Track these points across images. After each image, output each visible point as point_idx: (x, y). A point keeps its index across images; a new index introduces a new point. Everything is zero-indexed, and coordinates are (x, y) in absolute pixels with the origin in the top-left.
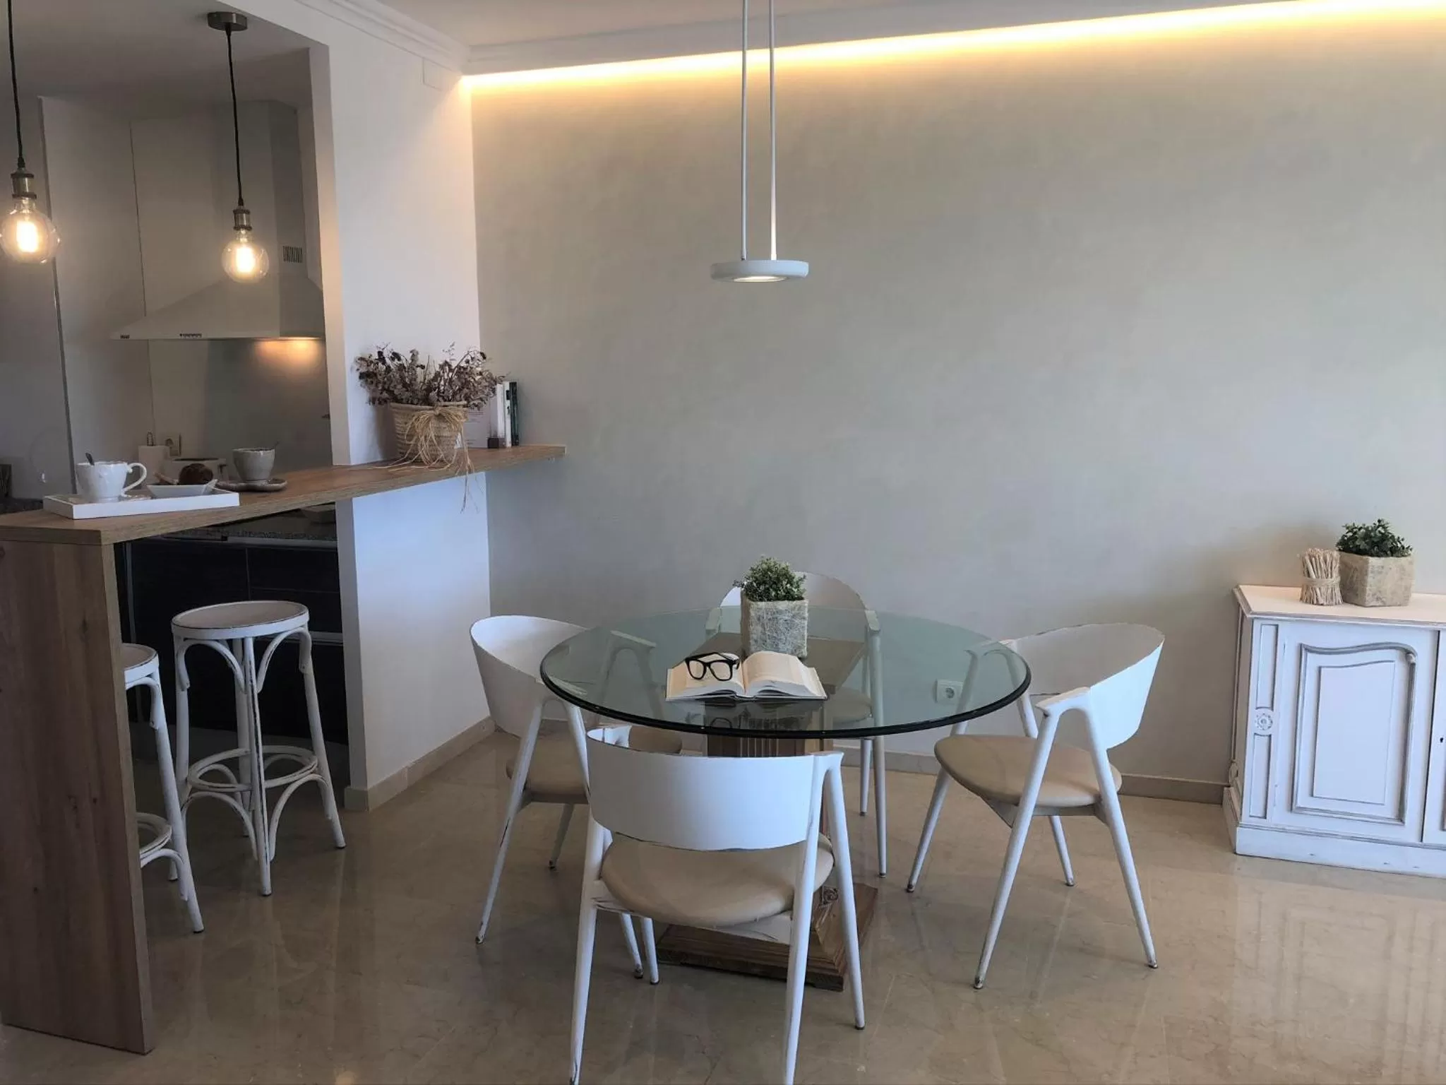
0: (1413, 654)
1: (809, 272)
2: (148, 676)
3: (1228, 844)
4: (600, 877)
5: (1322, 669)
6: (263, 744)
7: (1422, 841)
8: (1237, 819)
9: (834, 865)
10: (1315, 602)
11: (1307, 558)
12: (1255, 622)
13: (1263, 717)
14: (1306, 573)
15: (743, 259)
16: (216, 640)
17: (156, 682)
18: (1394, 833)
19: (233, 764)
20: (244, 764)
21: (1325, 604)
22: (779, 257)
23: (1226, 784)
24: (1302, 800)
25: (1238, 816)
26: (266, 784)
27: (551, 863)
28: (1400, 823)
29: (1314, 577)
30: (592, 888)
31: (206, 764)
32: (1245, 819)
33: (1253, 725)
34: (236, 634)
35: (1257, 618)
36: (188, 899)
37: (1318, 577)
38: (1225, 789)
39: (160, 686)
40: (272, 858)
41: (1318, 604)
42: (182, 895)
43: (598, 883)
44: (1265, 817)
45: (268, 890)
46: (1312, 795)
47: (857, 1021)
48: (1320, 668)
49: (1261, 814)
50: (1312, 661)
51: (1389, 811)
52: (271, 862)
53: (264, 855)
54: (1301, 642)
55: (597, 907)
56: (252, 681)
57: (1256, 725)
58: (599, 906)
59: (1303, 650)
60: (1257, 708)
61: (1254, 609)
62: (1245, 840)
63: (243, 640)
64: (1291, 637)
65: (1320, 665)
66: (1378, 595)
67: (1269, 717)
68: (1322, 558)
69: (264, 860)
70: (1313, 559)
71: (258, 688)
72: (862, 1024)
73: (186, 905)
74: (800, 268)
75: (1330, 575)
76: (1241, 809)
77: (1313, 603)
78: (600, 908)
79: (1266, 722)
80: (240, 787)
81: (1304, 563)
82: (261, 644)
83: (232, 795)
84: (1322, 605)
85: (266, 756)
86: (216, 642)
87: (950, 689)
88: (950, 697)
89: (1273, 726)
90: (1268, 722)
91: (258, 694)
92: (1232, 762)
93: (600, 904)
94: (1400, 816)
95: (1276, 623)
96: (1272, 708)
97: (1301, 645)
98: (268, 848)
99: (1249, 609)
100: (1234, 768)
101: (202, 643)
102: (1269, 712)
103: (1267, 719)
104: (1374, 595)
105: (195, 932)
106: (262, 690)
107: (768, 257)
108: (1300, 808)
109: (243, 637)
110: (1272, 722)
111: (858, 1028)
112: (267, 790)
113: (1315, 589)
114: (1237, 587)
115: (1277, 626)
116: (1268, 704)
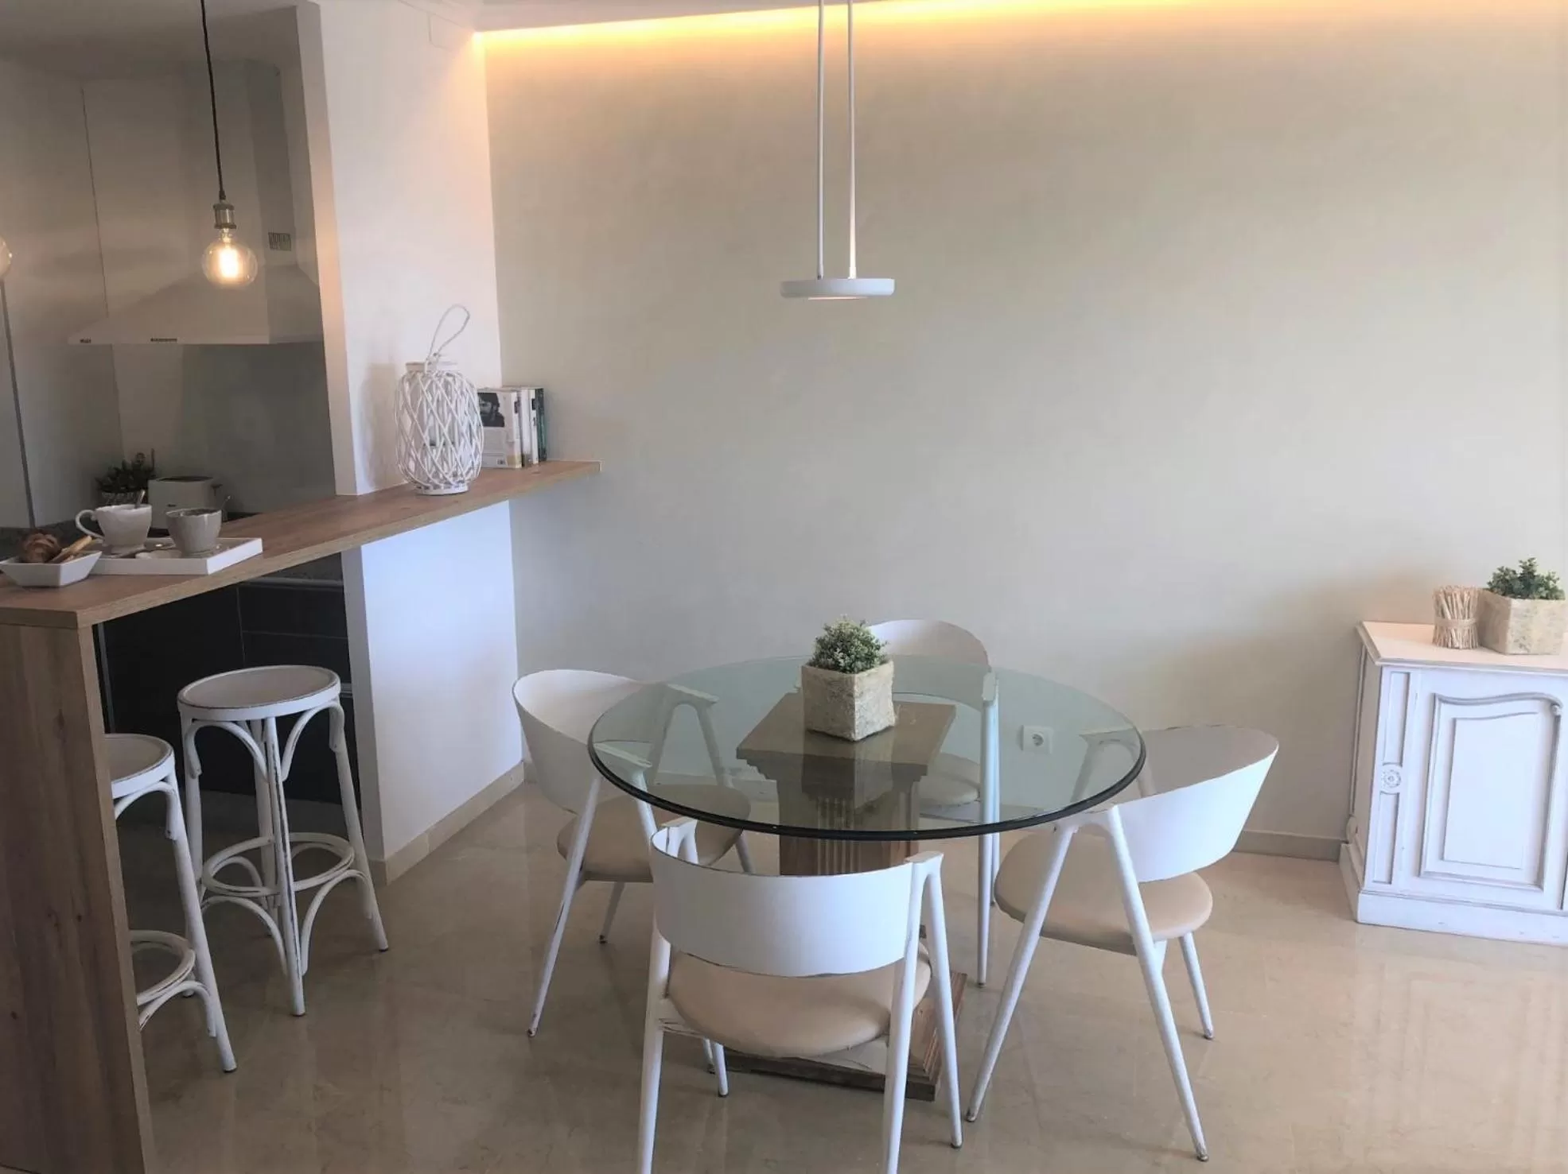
0: (1558, 705)
1: (895, 291)
2: (163, 780)
3: (1348, 911)
4: (667, 995)
5: (1458, 723)
6: (290, 831)
7: (1562, 908)
8: (1359, 885)
9: (931, 976)
10: (1450, 645)
11: (1442, 596)
12: (1385, 671)
13: (1392, 774)
14: (1440, 613)
15: (819, 277)
16: (234, 720)
17: (173, 787)
18: (1533, 899)
19: (254, 855)
20: (267, 857)
21: (1461, 647)
22: (859, 275)
23: (1344, 839)
24: (1431, 863)
25: (1360, 879)
26: (296, 887)
27: (602, 937)
28: (1538, 889)
29: (1449, 617)
30: (657, 1008)
31: (222, 859)
32: (1368, 884)
33: (1379, 784)
34: (256, 713)
35: (1388, 666)
36: (217, 1034)
37: (1453, 617)
38: (1343, 845)
39: (177, 792)
40: (304, 972)
41: (1453, 647)
42: (209, 1031)
43: (664, 1002)
44: (1390, 883)
45: (301, 1009)
46: (1442, 858)
47: (954, 1138)
48: (1454, 721)
49: (1384, 878)
50: (1446, 712)
51: (1525, 876)
52: (303, 977)
53: (296, 968)
54: (1434, 691)
55: (664, 1029)
56: (276, 768)
57: (1383, 782)
58: (666, 1028)
59: (1435, 700)
60: (1384, 764)
61: (1384, 655)
62: (1368, 907)
63: (264, 722)
64: (1423, 685)
65: (1455, 716)
66: (1522, 641)
67: (1398, 773)
68: (1458, 597)
69: (296, 975)
70: (1449, 598)
71: (283, 774)
72: (959, 1142)
73: (215, 1040)
74: (884, 286)
75: (1467, 616)
76: (1364, 874)
77: (1447, 646)
78: (668, 1031)
79: (1393, 780)
80: (264, 891)
81: (1438, 602)
82: (286, 723)
83: (255, 900)
84: (1458, 648)
85: (293, 844)
86: (235, 725)
87: (1037, 735)
88: (1037, 744)
89: (1401, 784)
90: (1396, 779)
91: (284, 783)
92: (1350, 816)
93: (669, 1026)
94: (1539, 882)
95: (1407, 671)
96: (1401, 764)
97: (1434, 696)
98: (300, 963)
99: (1378, 655)
100: (1352, 823)
101: (218, 725)
102: (1397, 768)
103: (1395, 776)
104: (1516, 641)
105: (226, 1072)
106: (288, 779)
107: (847, 274)
108: (1429, 872)
109: (263, 717)
110: (1400, 779)
111: (953, 1146)
112: (296, 892)
113: (1450, 631)
114: (1361, 624)
115: (1408, 675)
116: (1396, 760)
